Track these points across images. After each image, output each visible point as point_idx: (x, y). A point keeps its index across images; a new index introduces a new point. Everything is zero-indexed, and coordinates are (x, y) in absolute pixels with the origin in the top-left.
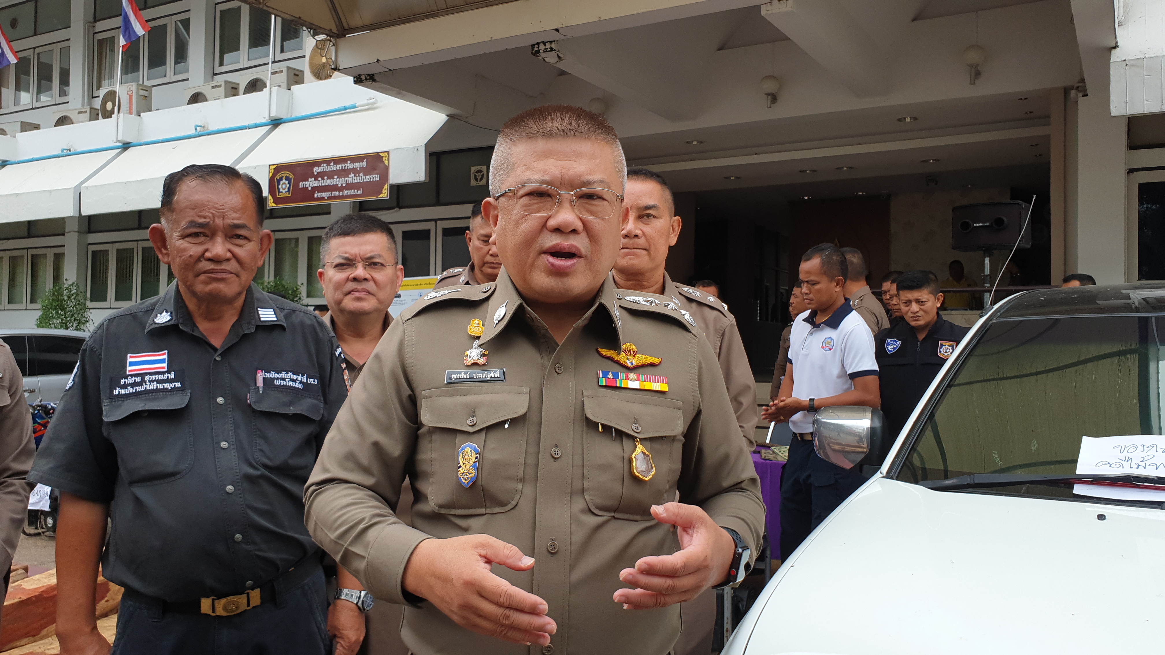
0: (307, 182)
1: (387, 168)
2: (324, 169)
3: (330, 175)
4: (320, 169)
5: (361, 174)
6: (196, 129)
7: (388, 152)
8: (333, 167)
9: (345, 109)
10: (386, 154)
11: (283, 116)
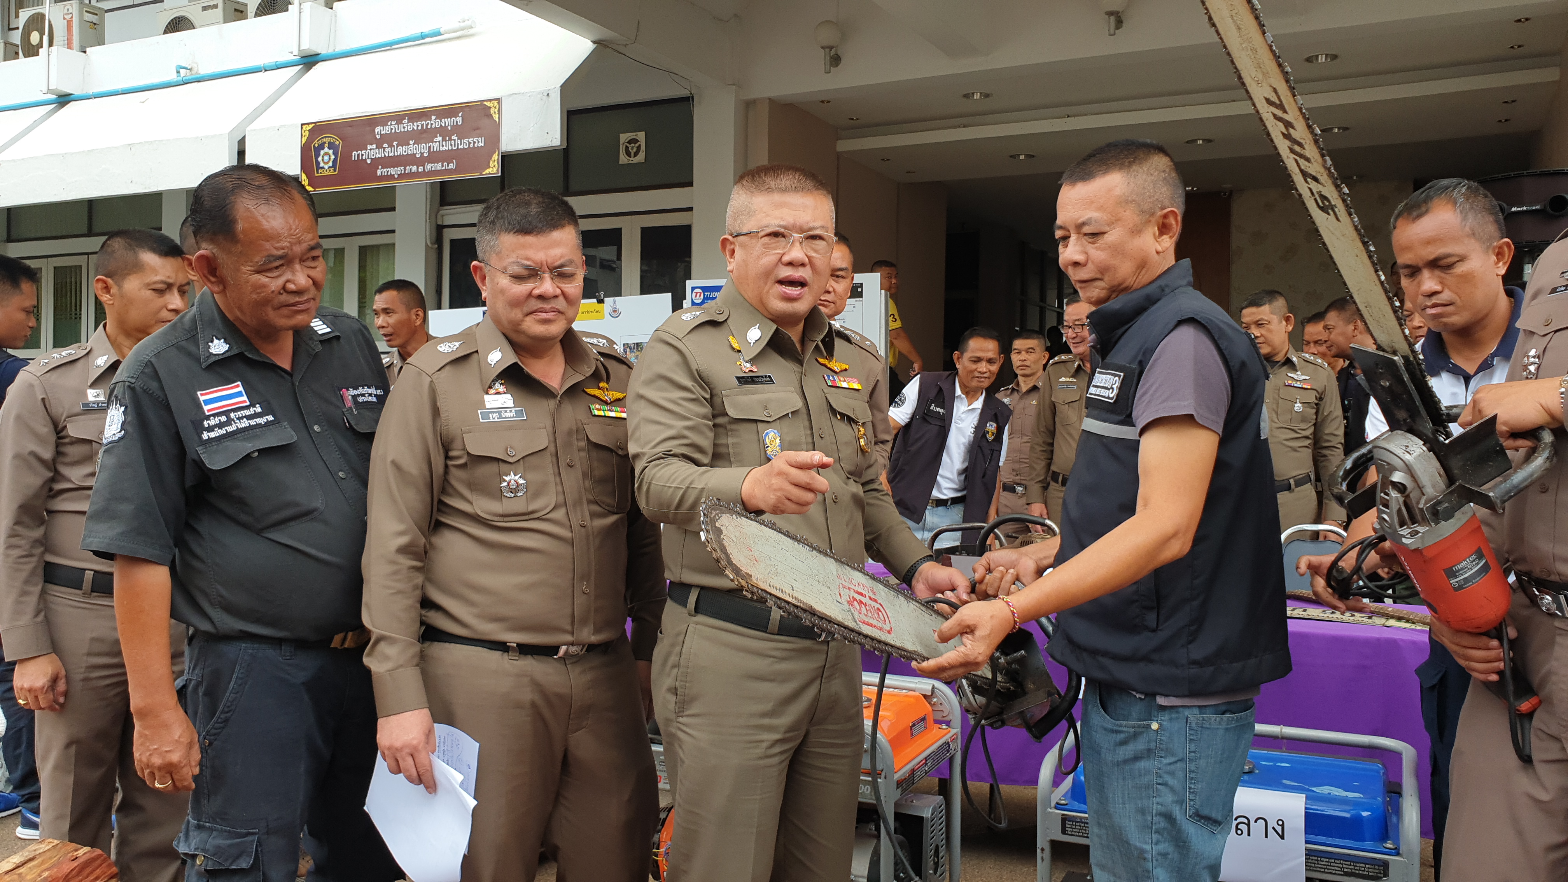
0: (363, 152)
1: (497, 127)
2: (392, 129)
3: (403, 139)
4: (386, 130)
5: (454, 137)
6: (178, 72)
7: (498, 100)
8: (408, 126)
9: (423, 37)
10: (496, 103)
11: (322, 50)
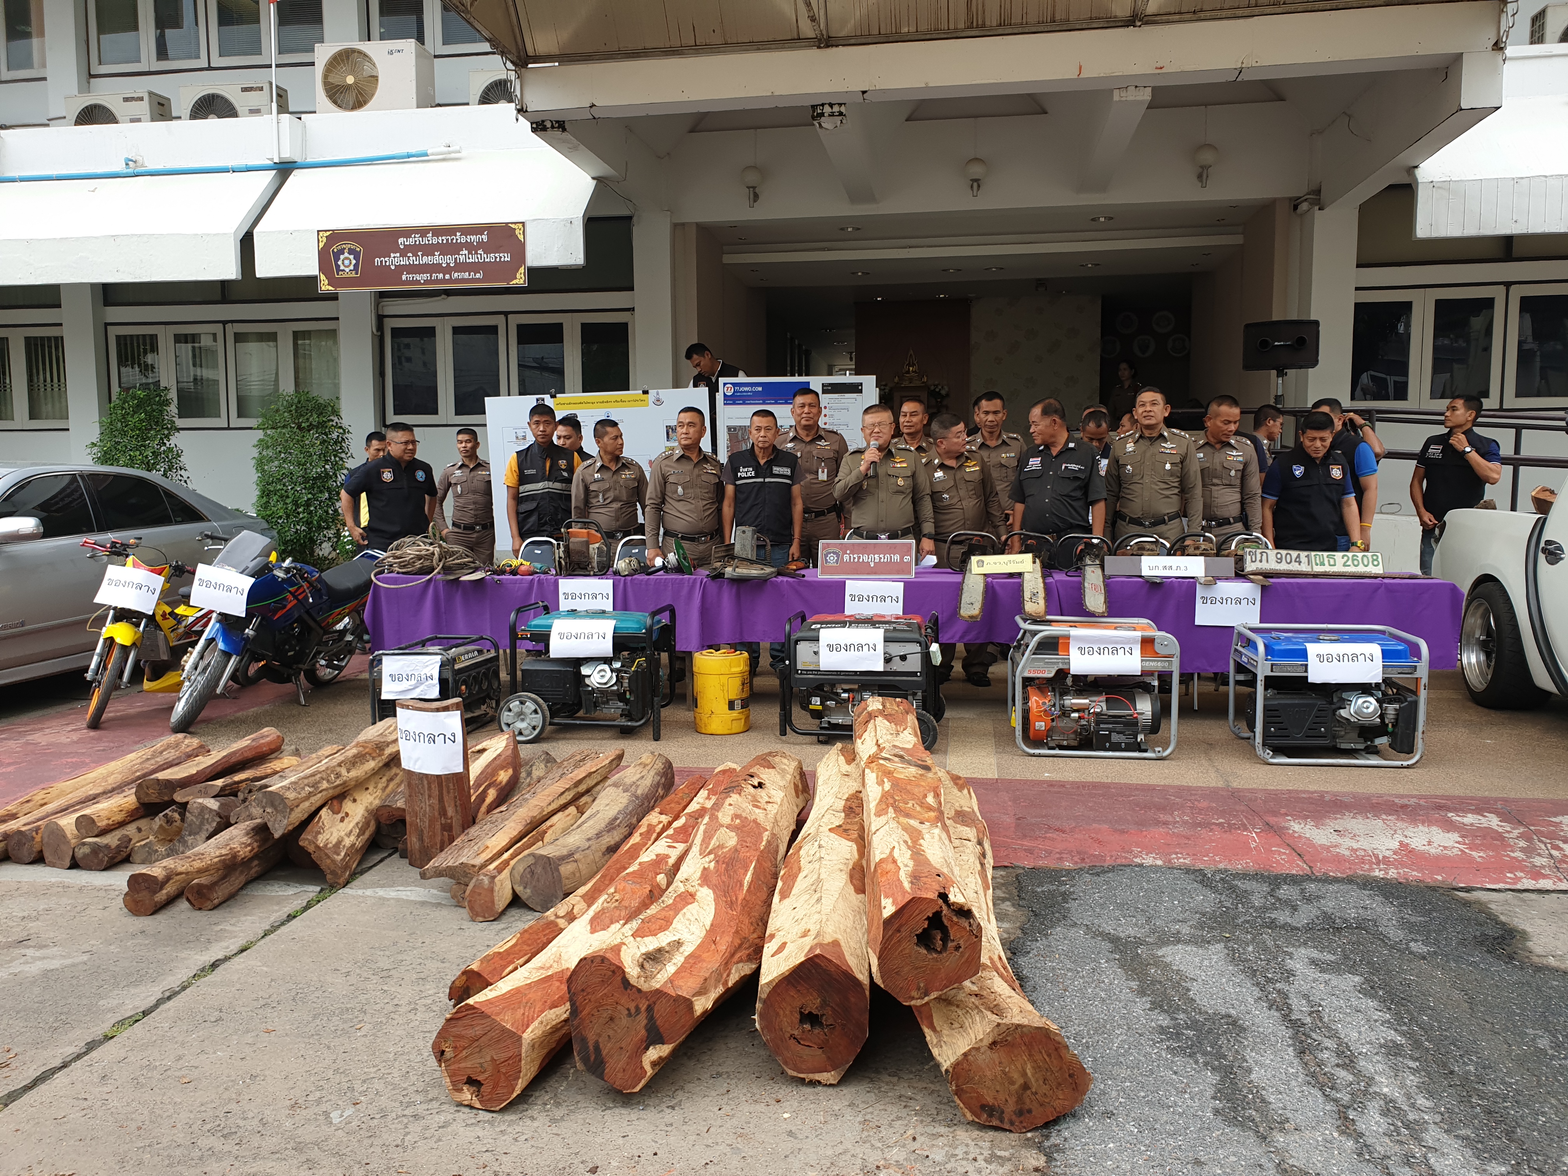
0: (386, 259)
1: (522, 246)
2: (416, 241)
3: (428, 250)
4: (410, 241)
5: (480, 252)
6: (126, 164)
7: (523, 223)
8: (432, 239)
9: (409, 156)
10: (520, 226)
